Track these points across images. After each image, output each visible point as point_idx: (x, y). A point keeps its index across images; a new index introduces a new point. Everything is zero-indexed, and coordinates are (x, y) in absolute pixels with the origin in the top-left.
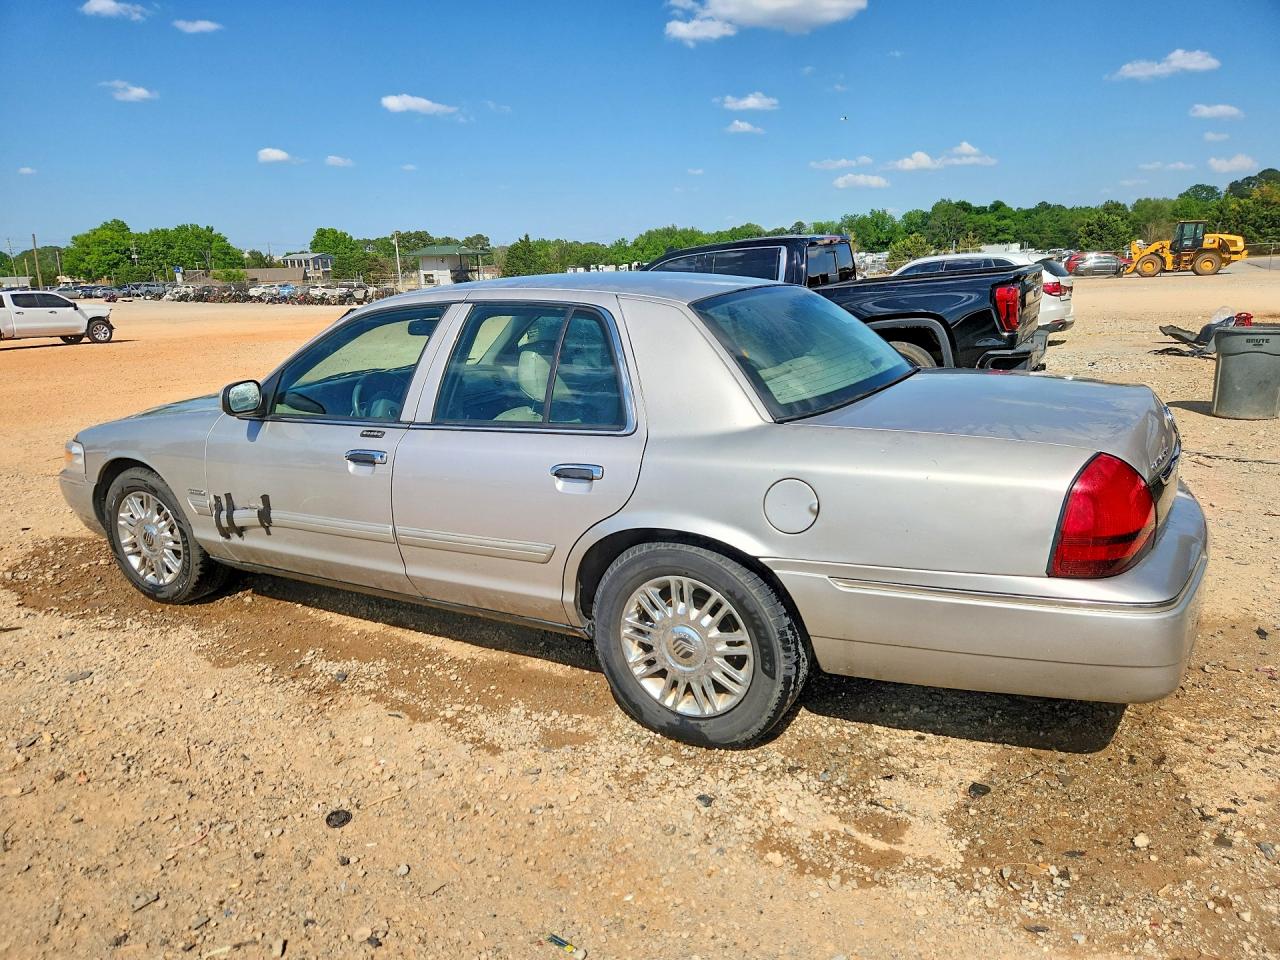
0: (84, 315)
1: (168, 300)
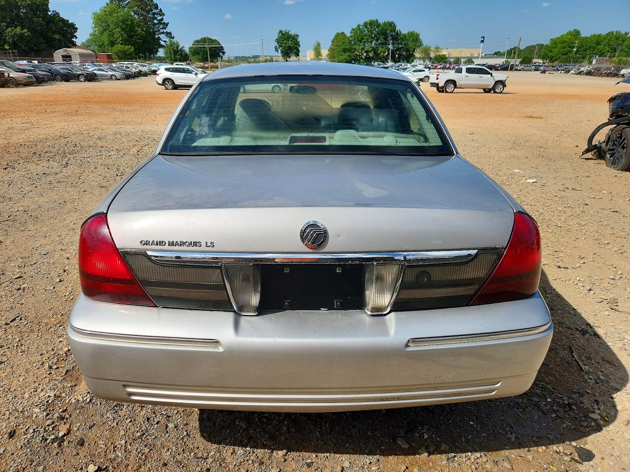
0: (494, 79)
1: (572, 73)
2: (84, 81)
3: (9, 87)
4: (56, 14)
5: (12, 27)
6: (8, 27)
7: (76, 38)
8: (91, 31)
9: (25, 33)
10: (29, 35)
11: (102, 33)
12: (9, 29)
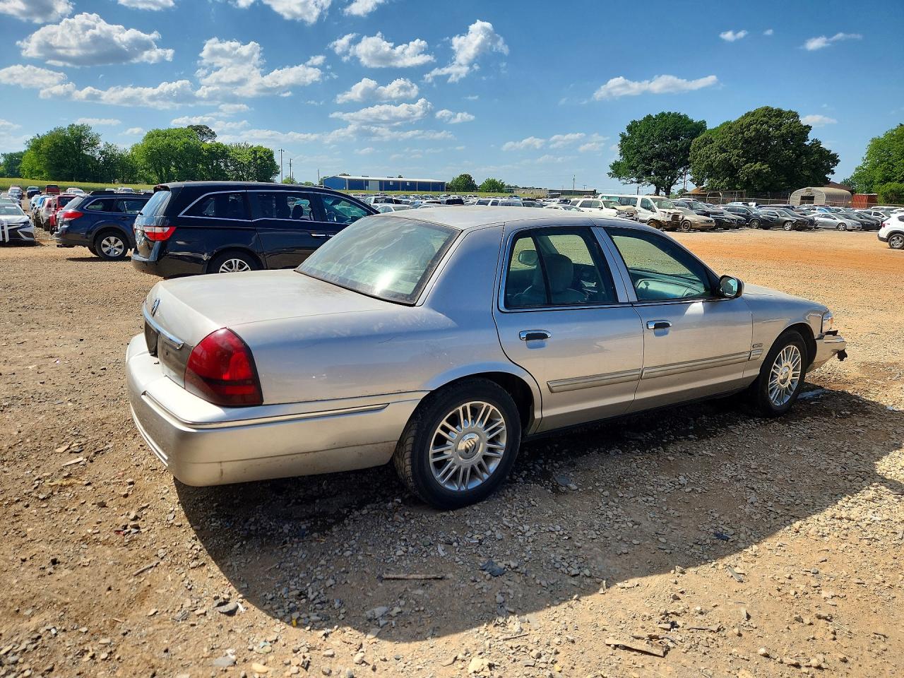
2: (790, 230)
3: (681, 231)
4: (817, 143)
5: (752, 163)
6: (746, 162)
7: (833, 173)
8: (861, 163)
9: (764, 169)
10: (767, 172)
11: (875, 167)
12: (748, 165)
